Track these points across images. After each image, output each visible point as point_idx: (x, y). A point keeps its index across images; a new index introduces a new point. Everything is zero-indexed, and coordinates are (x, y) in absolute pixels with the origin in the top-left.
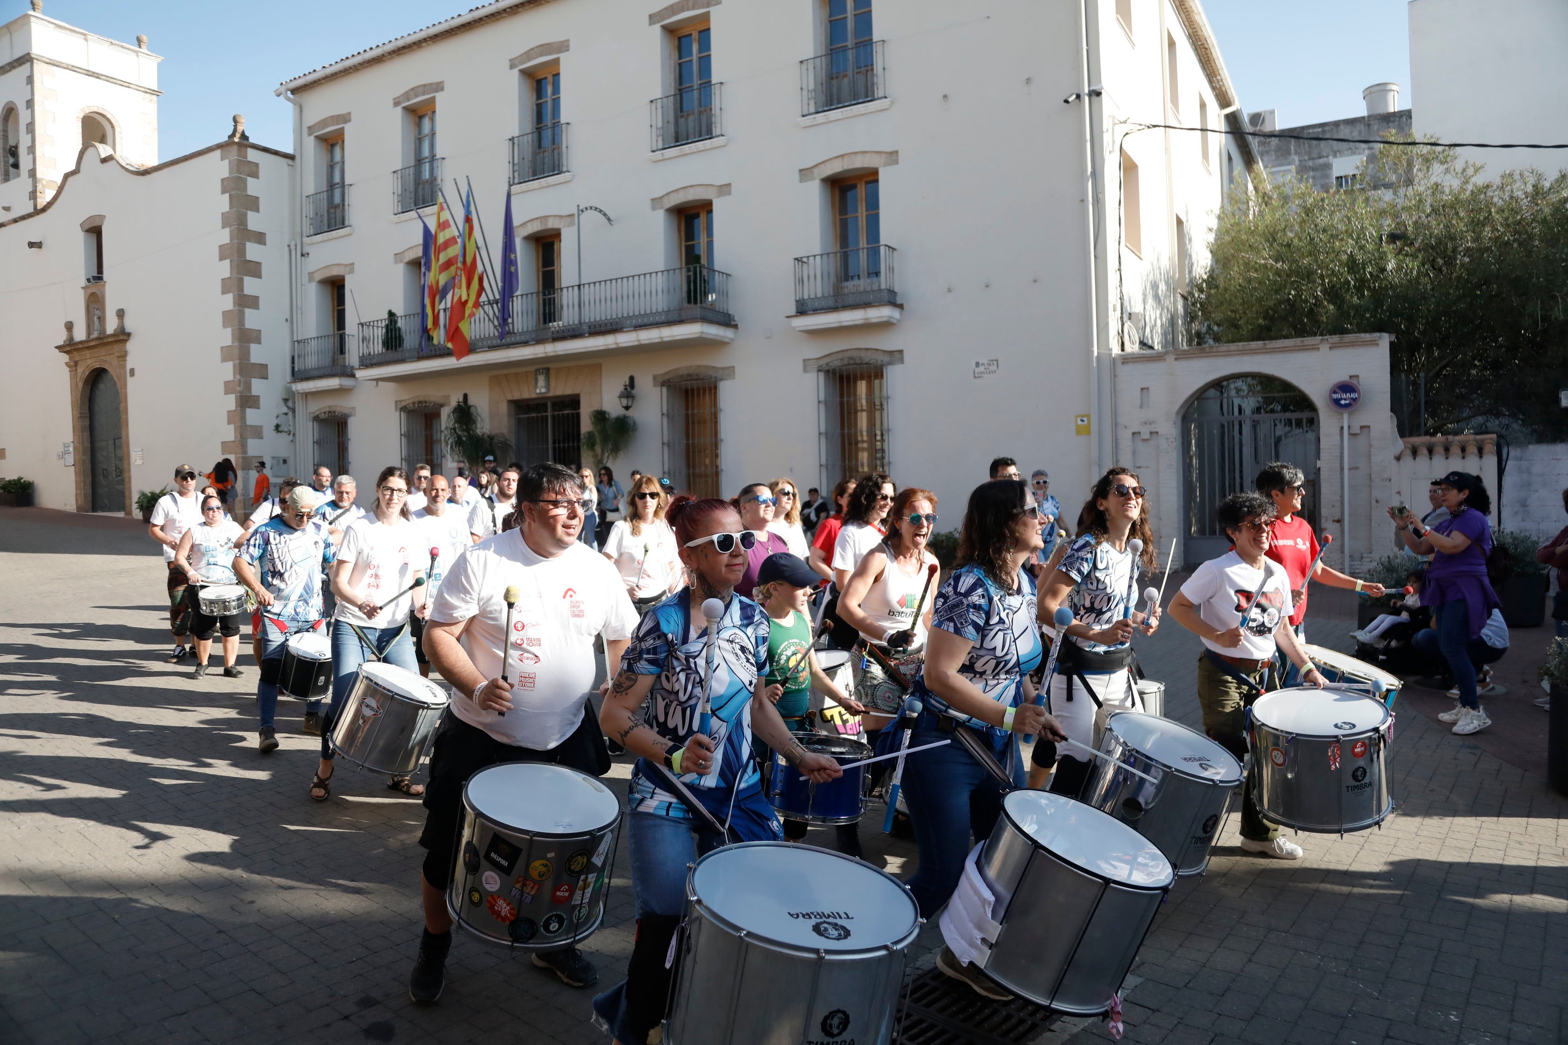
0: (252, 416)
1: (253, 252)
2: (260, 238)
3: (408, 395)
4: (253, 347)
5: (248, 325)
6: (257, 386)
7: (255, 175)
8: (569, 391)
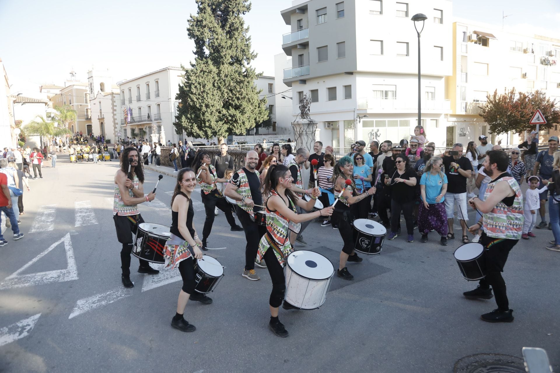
0: (116, 130)
1: (115, 108)
2: (116, 106)
3: (131, 127)
4: (116, 121)
5: (115, 118)
6: (117, 126)
7: (115, 98)
8: (142, 128)
